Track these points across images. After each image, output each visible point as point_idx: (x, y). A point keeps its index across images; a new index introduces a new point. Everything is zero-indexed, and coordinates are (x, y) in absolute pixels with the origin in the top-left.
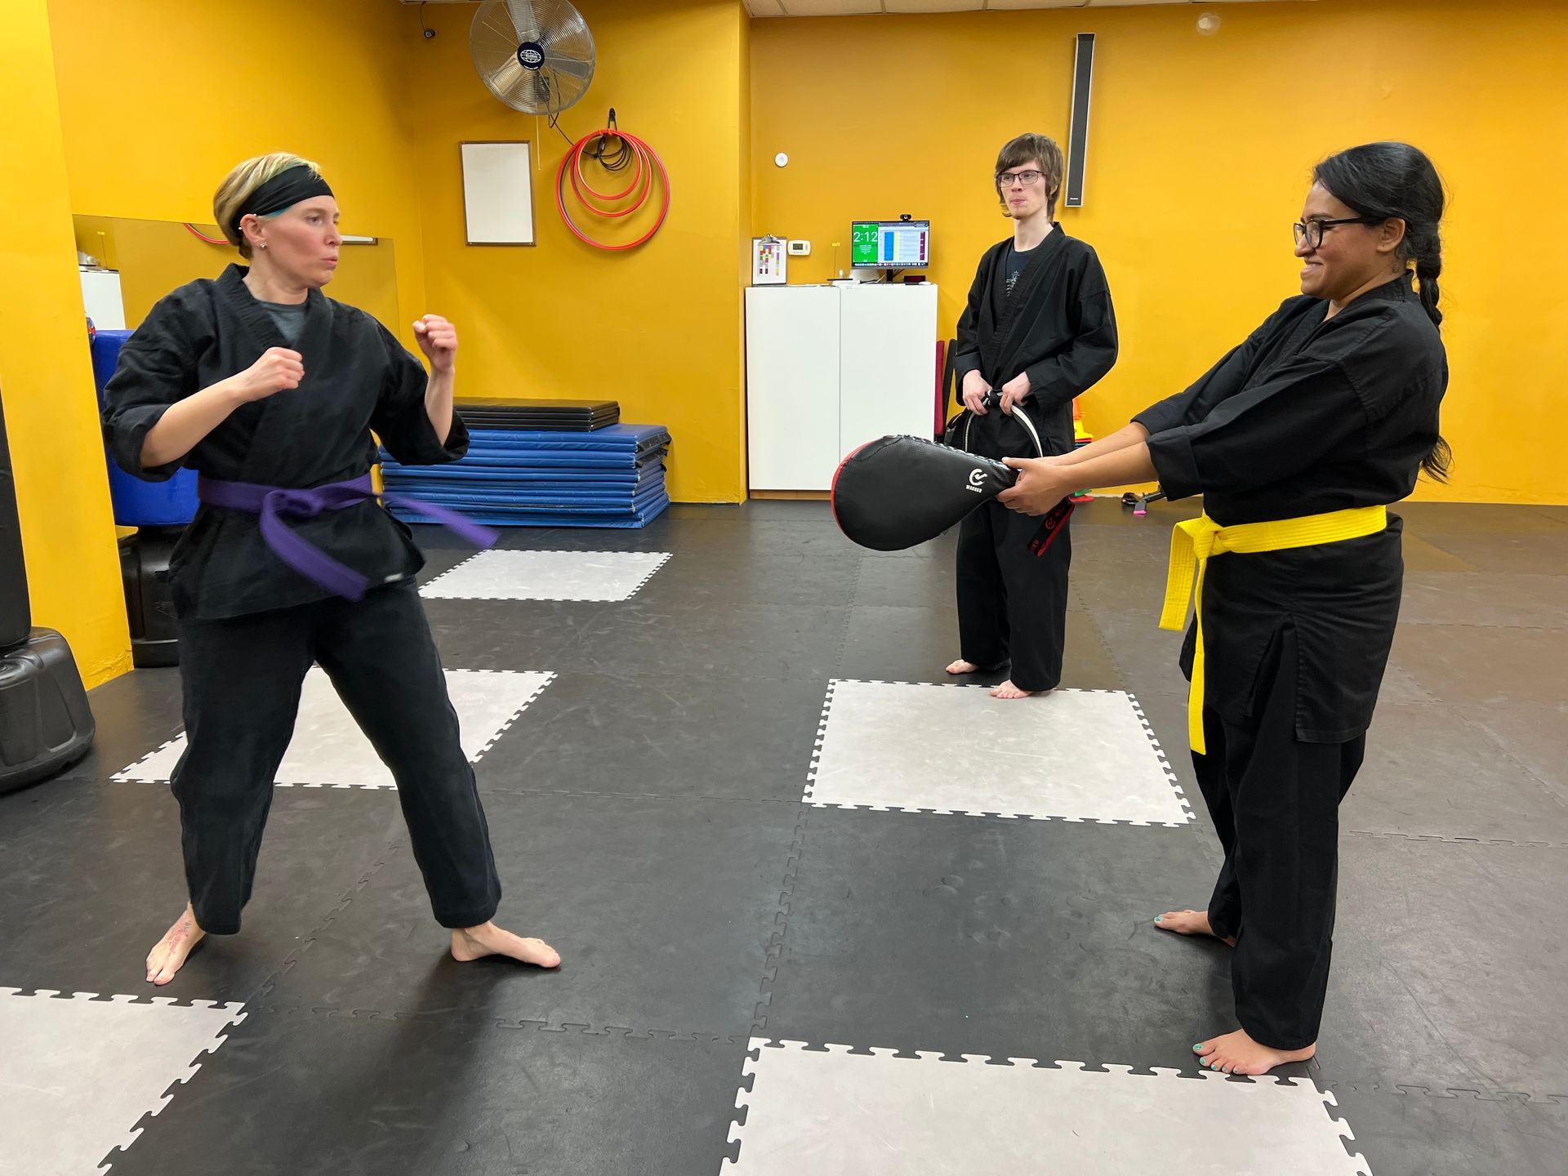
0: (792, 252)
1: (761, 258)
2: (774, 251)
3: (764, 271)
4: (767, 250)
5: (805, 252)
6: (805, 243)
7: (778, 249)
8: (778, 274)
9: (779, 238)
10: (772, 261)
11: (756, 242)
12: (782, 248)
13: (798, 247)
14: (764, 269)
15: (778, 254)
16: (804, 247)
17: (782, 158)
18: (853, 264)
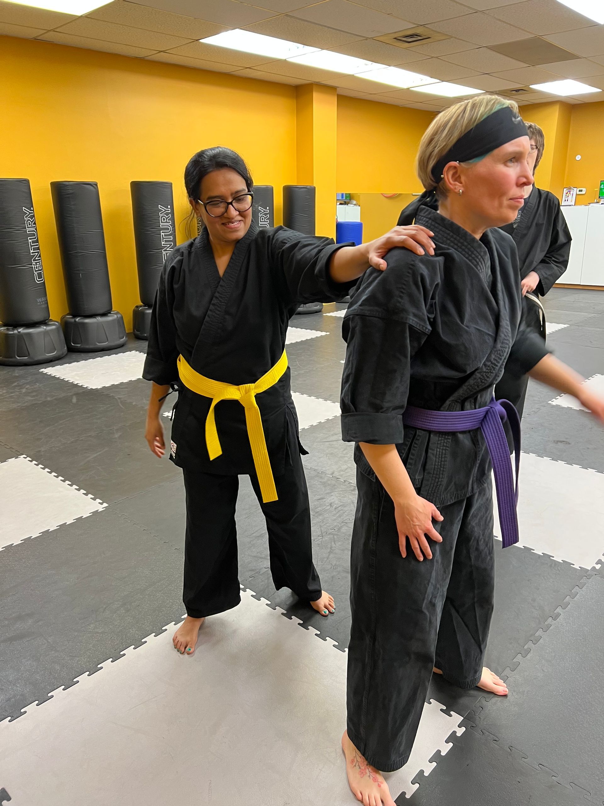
0: (578, 193)
1: (566, 195)
2: (571, 193)
3: (566, 200)
4: (569, 192)
5: (583, 192)
6: (583, 189)
7: (573, 192)
8: (571, 201)
9: (574, 188)
10: (570, 196)
11: (565, 189)
12: (575, 191)
13: (581, 191)
14: (566, 199)
15: (573, 194)
16: (583, 191)
17: (578, 157)
18: (599, 197)
